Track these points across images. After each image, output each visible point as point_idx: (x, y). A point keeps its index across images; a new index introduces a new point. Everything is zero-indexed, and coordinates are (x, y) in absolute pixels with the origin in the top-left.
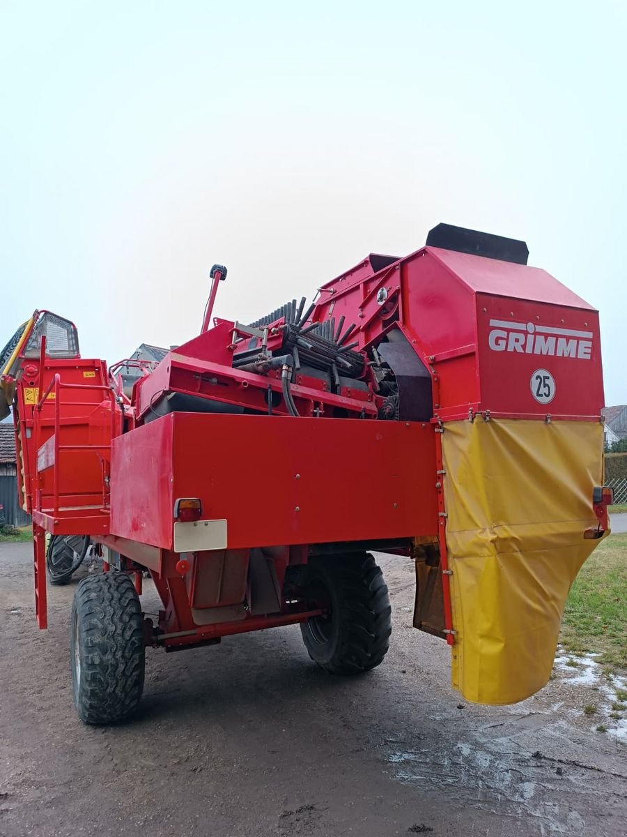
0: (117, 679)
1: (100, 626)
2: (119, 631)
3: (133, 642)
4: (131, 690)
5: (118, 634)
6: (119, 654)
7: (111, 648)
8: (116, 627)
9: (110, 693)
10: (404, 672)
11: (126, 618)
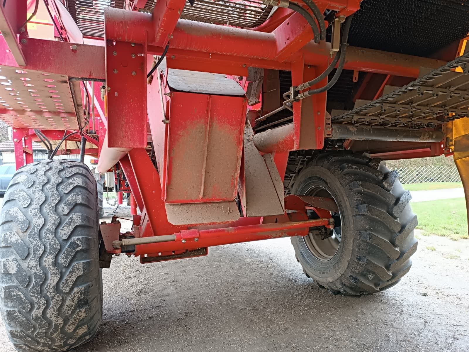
0: (46, 297)
1: (21, 217)
2: (50, 226)
3: (73, 243)
4: (73, 312)
5: (47, 230)
6: (48, 260)
7: (36, 250)
8: (45, 220)
9: (37, 318)
10: (425, 295)
11: (64, 209)
